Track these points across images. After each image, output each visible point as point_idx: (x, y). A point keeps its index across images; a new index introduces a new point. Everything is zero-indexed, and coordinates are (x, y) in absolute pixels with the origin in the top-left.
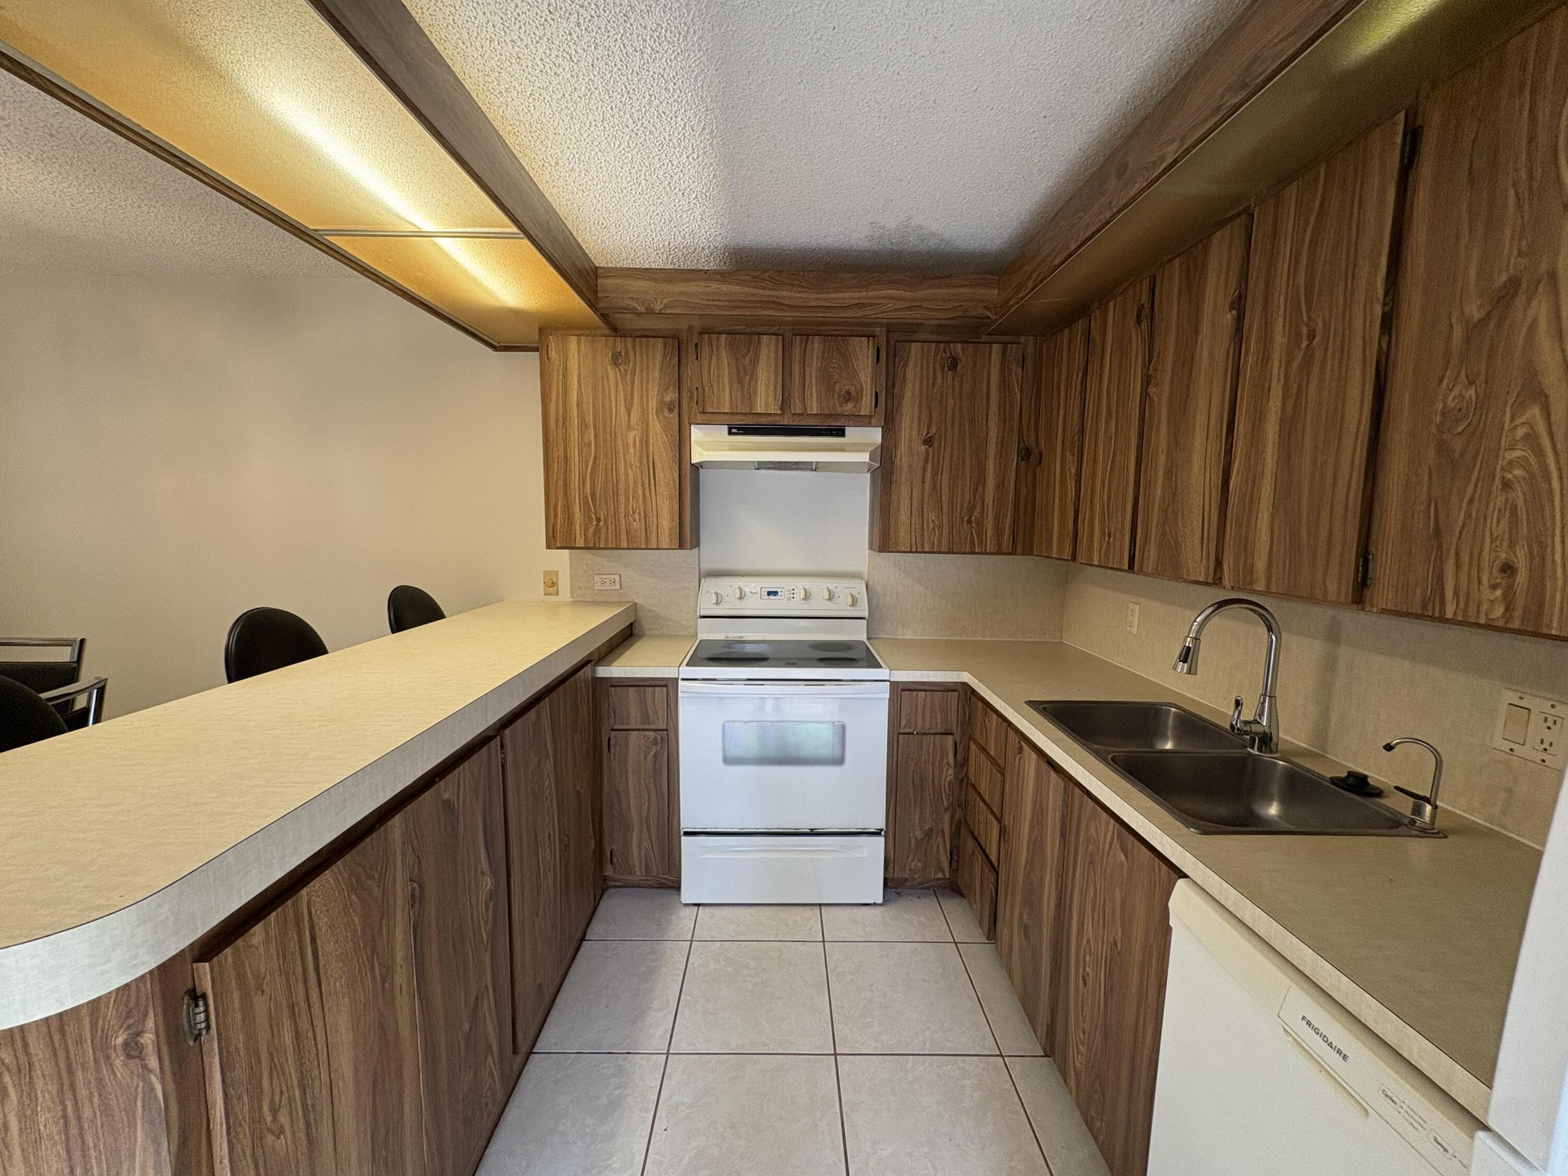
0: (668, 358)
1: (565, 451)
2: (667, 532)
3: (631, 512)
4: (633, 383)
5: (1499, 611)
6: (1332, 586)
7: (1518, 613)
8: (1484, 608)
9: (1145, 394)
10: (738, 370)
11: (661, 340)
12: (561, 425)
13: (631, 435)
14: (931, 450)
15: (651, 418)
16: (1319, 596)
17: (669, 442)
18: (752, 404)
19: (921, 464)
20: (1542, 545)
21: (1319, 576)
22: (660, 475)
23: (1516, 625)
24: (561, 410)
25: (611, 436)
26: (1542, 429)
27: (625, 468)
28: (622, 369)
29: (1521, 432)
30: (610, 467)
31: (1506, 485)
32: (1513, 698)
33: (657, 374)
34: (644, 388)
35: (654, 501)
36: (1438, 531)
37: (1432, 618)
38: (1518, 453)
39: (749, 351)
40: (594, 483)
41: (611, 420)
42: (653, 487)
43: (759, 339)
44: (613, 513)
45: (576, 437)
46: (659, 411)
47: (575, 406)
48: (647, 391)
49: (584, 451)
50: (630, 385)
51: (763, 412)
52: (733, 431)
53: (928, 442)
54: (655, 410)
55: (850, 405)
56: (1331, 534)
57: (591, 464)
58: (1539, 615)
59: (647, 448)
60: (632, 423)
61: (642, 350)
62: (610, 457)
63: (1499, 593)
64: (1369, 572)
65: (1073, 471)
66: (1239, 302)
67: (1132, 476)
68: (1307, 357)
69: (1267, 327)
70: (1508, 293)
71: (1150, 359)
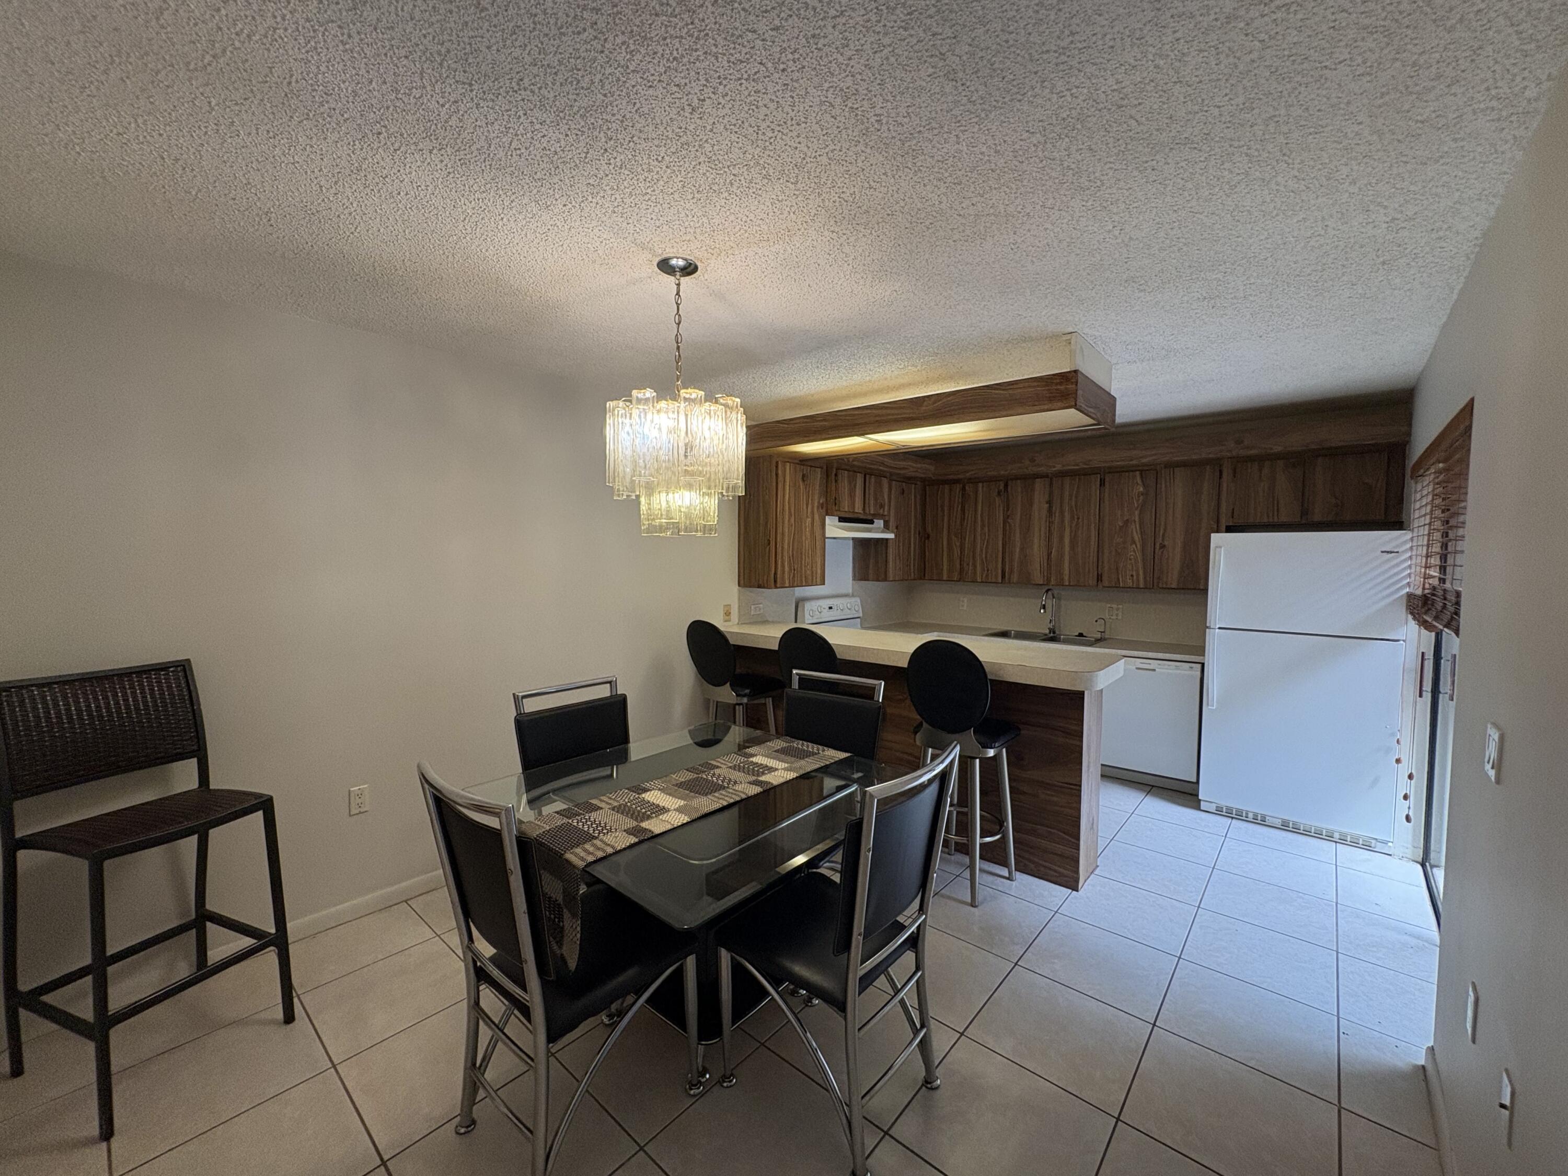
2: (819, 574)
3: (807, 564)
5: (1131, 584)
6: (1091, 583)
7: (1135, 585)
8: (1128, 584)
9: (1005, 522)
13: (807, 521)
15: (815, 511)
16: (1086, 586)
17: (820, 525)
18: (852, 506)
20: (1138, 571)
23: (1134, 587)
26: (1136, 549)
27: (805, 540)
29: (1132, 549)
30: (799, 539)
31: (1130, 559)
32: (1109, 606)
35: (815, 558)
36: (1117, 568)
37: (1117, 588)
38: (1132, 553)
39: (854, 481)
40: (794, 547)
44: (800, 564)
46: (817, 508)
48: (814, 497)
50: (808, 492)
51: (857, 511)
52: (840, 520)
53: (897, 528)
56: (1089, 569)
57: (793, 535)
58: (1138, 584)
59: (813, 528)
60: (808, 513)
62: (800, 532)
63: (1131, 581)
64: (1099, 578)
65: (958, 544)
66: (1050, 502)
67: (1001, 549)
68: (1077, 524)
69: (1062, 512)
70: (1127, 522)
71: (1008, 510)
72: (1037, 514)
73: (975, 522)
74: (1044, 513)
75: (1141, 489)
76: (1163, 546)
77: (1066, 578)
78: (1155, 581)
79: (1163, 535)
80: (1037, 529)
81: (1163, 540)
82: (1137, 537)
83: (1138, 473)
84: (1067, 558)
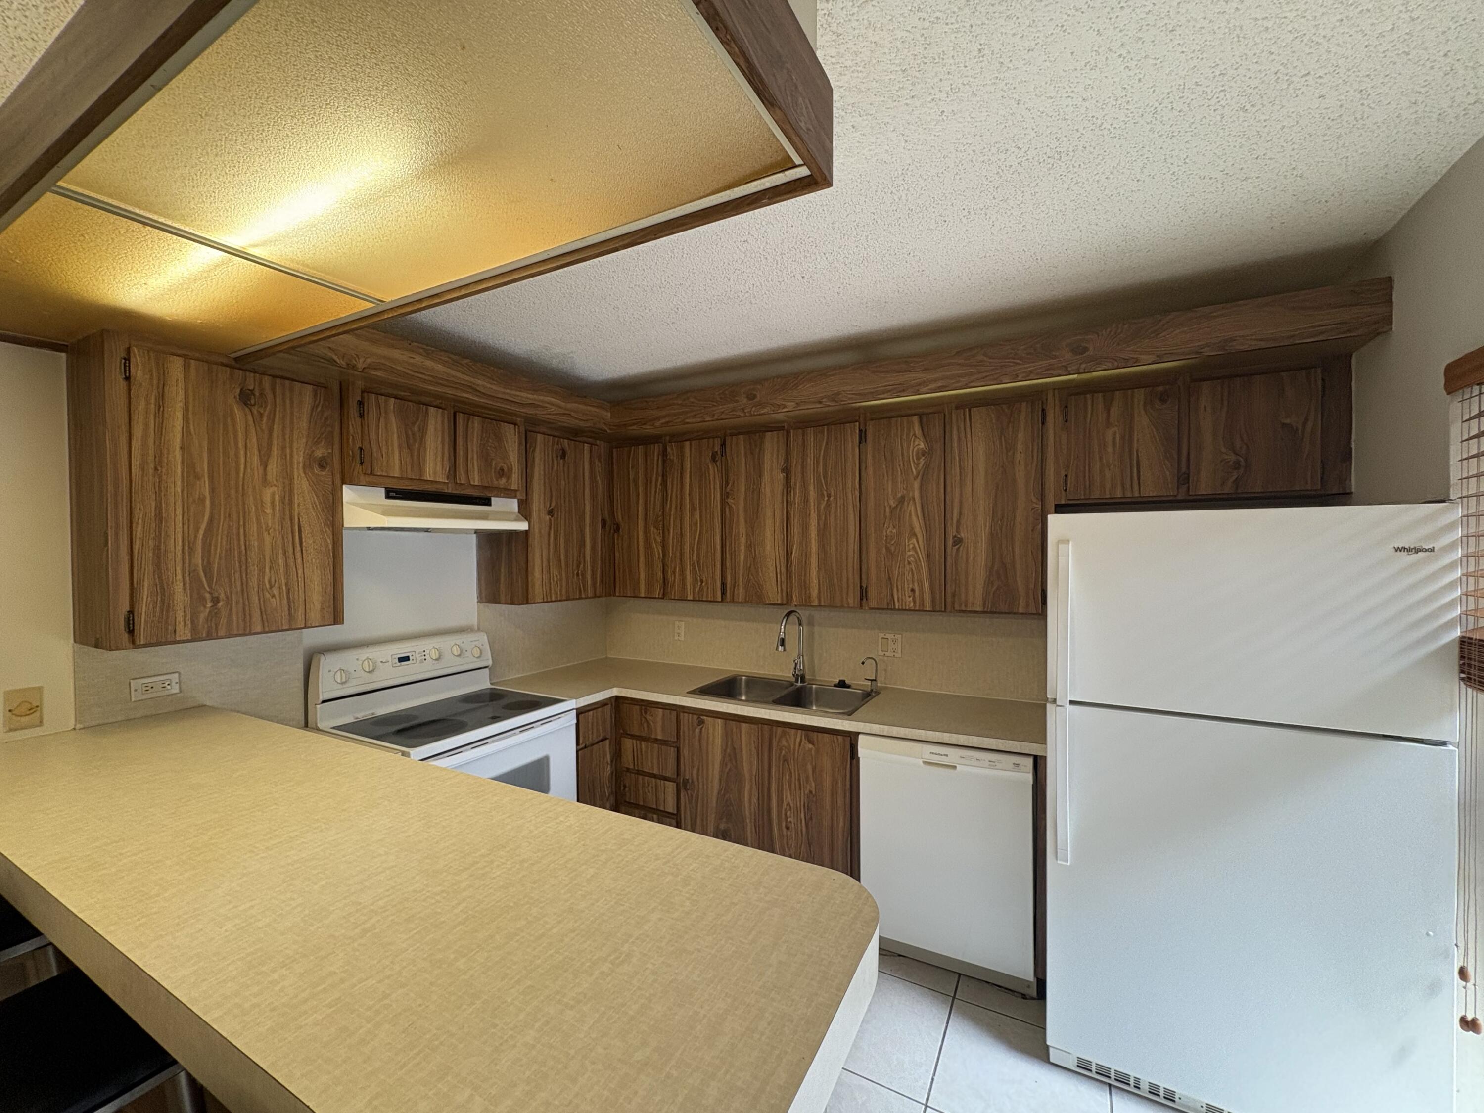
0: (319, 409)
1: (159, 508)
2: (318, 606)
3: (268, 586)
4: (271, 431)
5: (912, 604)
6: (851, 601)
7: (917, 605)
8: (908, 604)
9: (724, 503)
10: (407, 437)
11: (310, 387)
12: (151, 471)
13: (268, 493)
14: (552, 519)
15: (296, 474)
16: (846, 605)
17: (320, 503)
18: (421, 470)
19: (547, 529)
20: (921, 582)
21: (845, 596)
22: (308, 541)
23: (917, 608)
24: (151, 452)
25: (237, 492)
26: (917, 545)
27: (260, 533)
28: (255, 412)
29: (911, 546)
30: (235, 531)
31: (909, 563)
32: (882, 635)
33: (304, 424)
34: (287, 437)
35: (300, 572)
36: (889, 578)
37: (891, 609)
38: (911, 553)
39: (417, 419)
40: (209, 551)
41: (238, 473)
42: (298, 554)
43: (427, 409)
44: (239, 589)
45: (179, 490)
46: (307, 467)
47: (178, 448)
48: (291, 442)
49: (192, 508)
50: (266, 432)
51: (432, 479)
52: (392, 494)
53: (551, 513)
54: (301, 465)
55: (504, 480)
56: (848, 580)
57: (203, 526)
58: (923, 605)
59: (291, 510)
60: (269, 477)
61: (284, 394)
62: (235, 517)
63: (911, 598)
64: (863, 594)
65: (659, 539)
66: (787, 471)
67: (719, 547)
68: (828, 505)
69: (805, 486)
70: (902, 500)
71: (727, 484)
72: (768, 490)
73: (682, 504)
74: (779, 487)
75: (922, 446)
76: (958, 541)
77: (814, 593)
78: (949, 600)
79: (958, 522)
80: (769, 513)
81: (958, 531)
82: (917, 525)
83: (915, 419)
84: (814, 560)
